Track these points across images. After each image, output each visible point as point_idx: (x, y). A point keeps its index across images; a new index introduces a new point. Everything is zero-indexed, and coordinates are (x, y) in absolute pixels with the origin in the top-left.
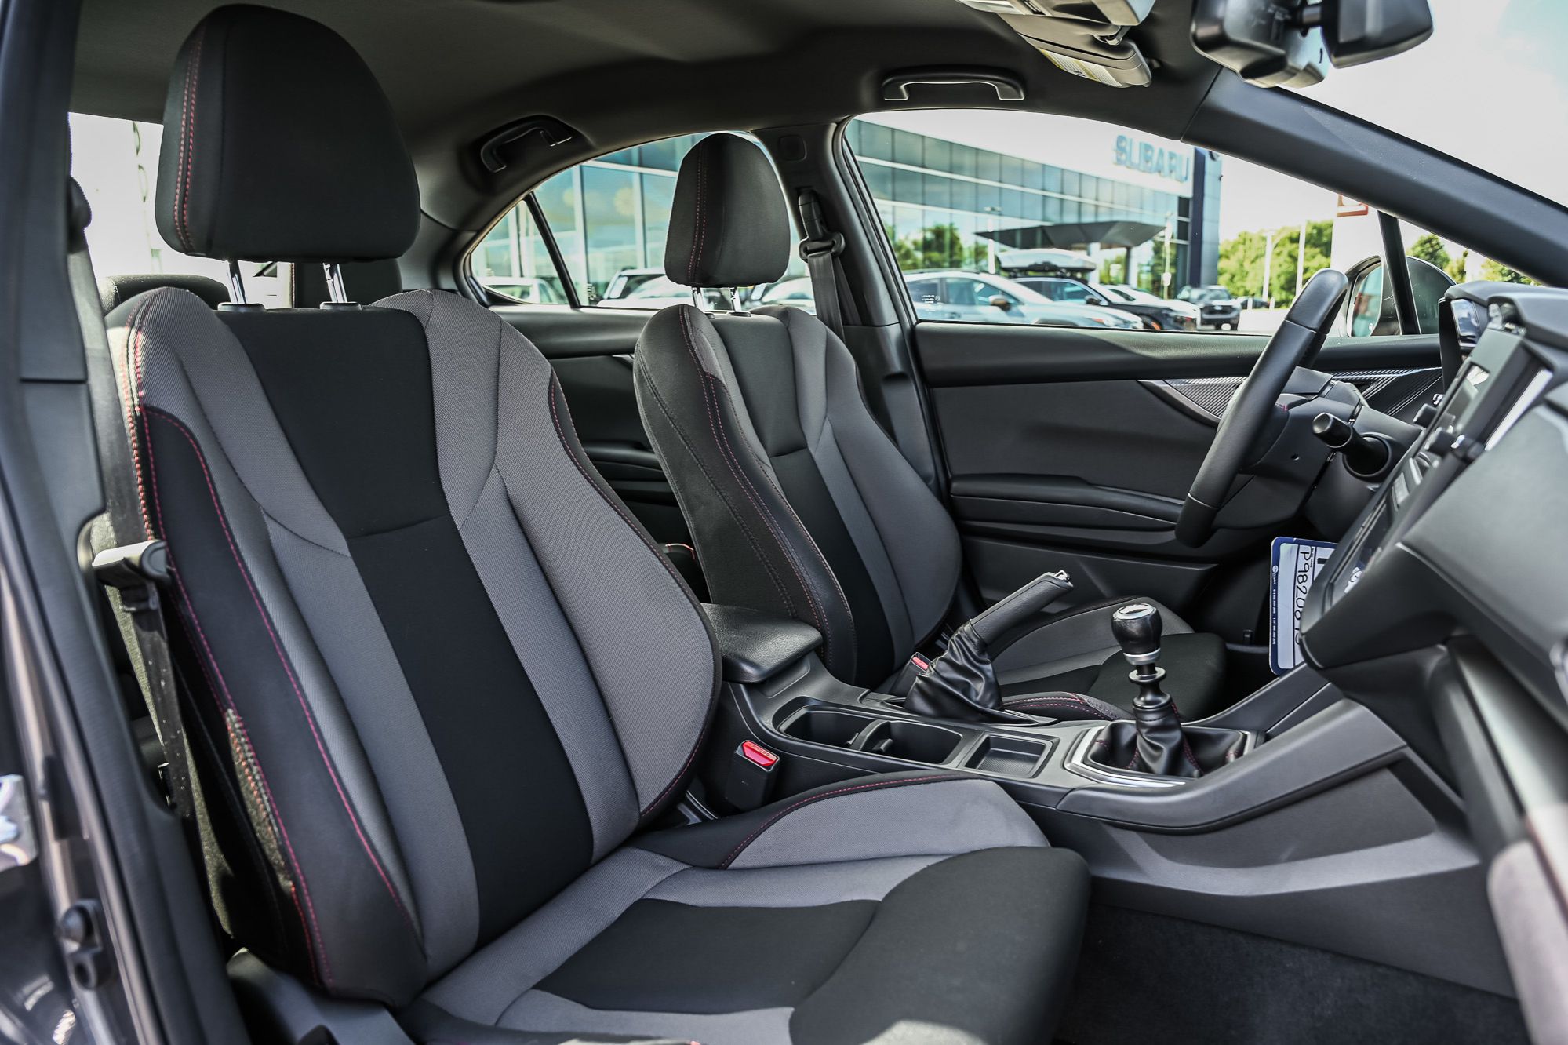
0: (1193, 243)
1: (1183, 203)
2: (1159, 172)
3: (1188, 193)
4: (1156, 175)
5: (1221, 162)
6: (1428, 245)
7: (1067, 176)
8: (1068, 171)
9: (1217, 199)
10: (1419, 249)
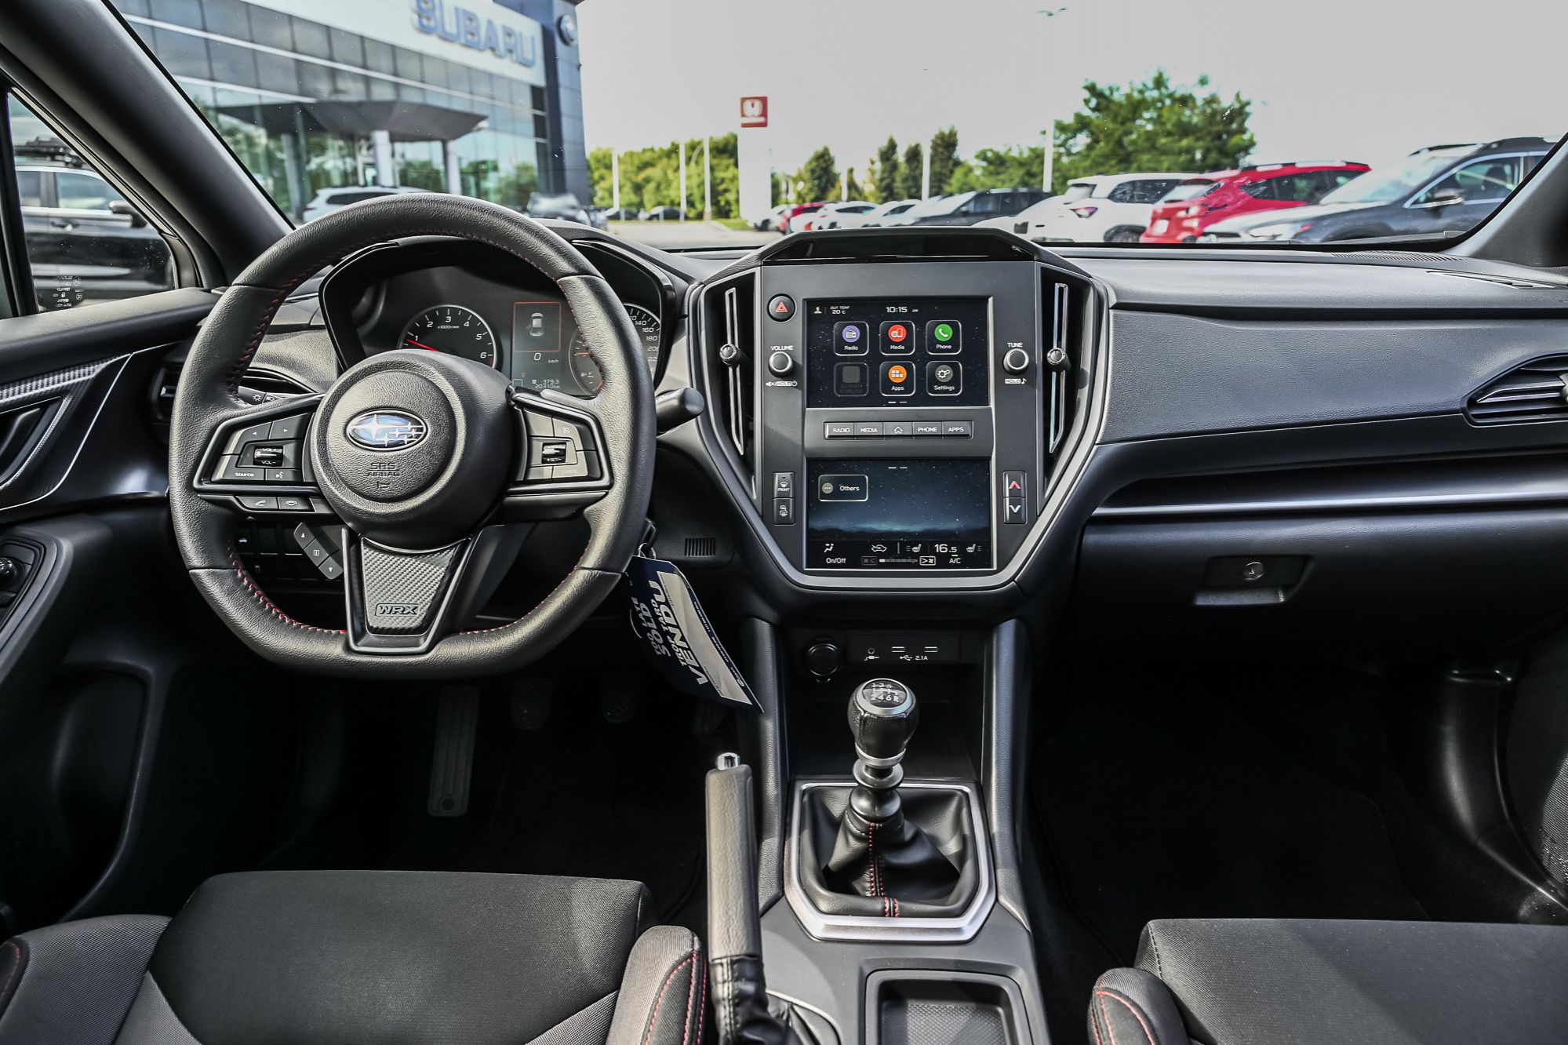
0: (552, 142)
1: (536, 91)
2: (493, 49)
3: (541, 82)
4: (488, 54)
5: (577, 47)
6: (821, 161)
7: (367, 45)
8: (368, 39)
9: (577, 91)
10: (814, 164)
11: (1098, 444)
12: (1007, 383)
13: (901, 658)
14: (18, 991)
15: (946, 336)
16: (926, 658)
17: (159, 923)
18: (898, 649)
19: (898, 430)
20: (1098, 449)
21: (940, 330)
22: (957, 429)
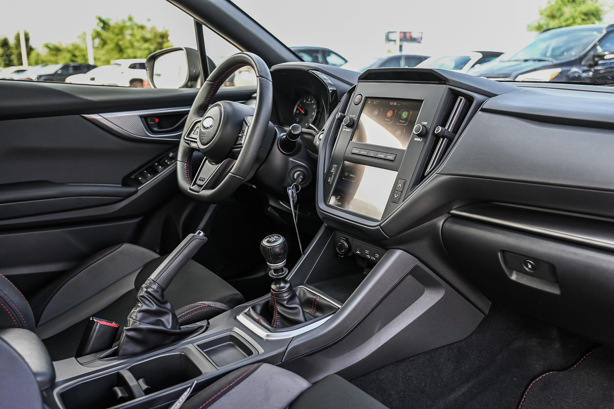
11: (438, 174)
12: (415, 140)
13: (367, 256)
14: (114, 252)
15: (405, 116)
16: (374, 259)
17: (157, 256)
18: (367, 252)
19: (372, 154)
20: (436, 176)
21: (404, 114)
22: (390, 157)
